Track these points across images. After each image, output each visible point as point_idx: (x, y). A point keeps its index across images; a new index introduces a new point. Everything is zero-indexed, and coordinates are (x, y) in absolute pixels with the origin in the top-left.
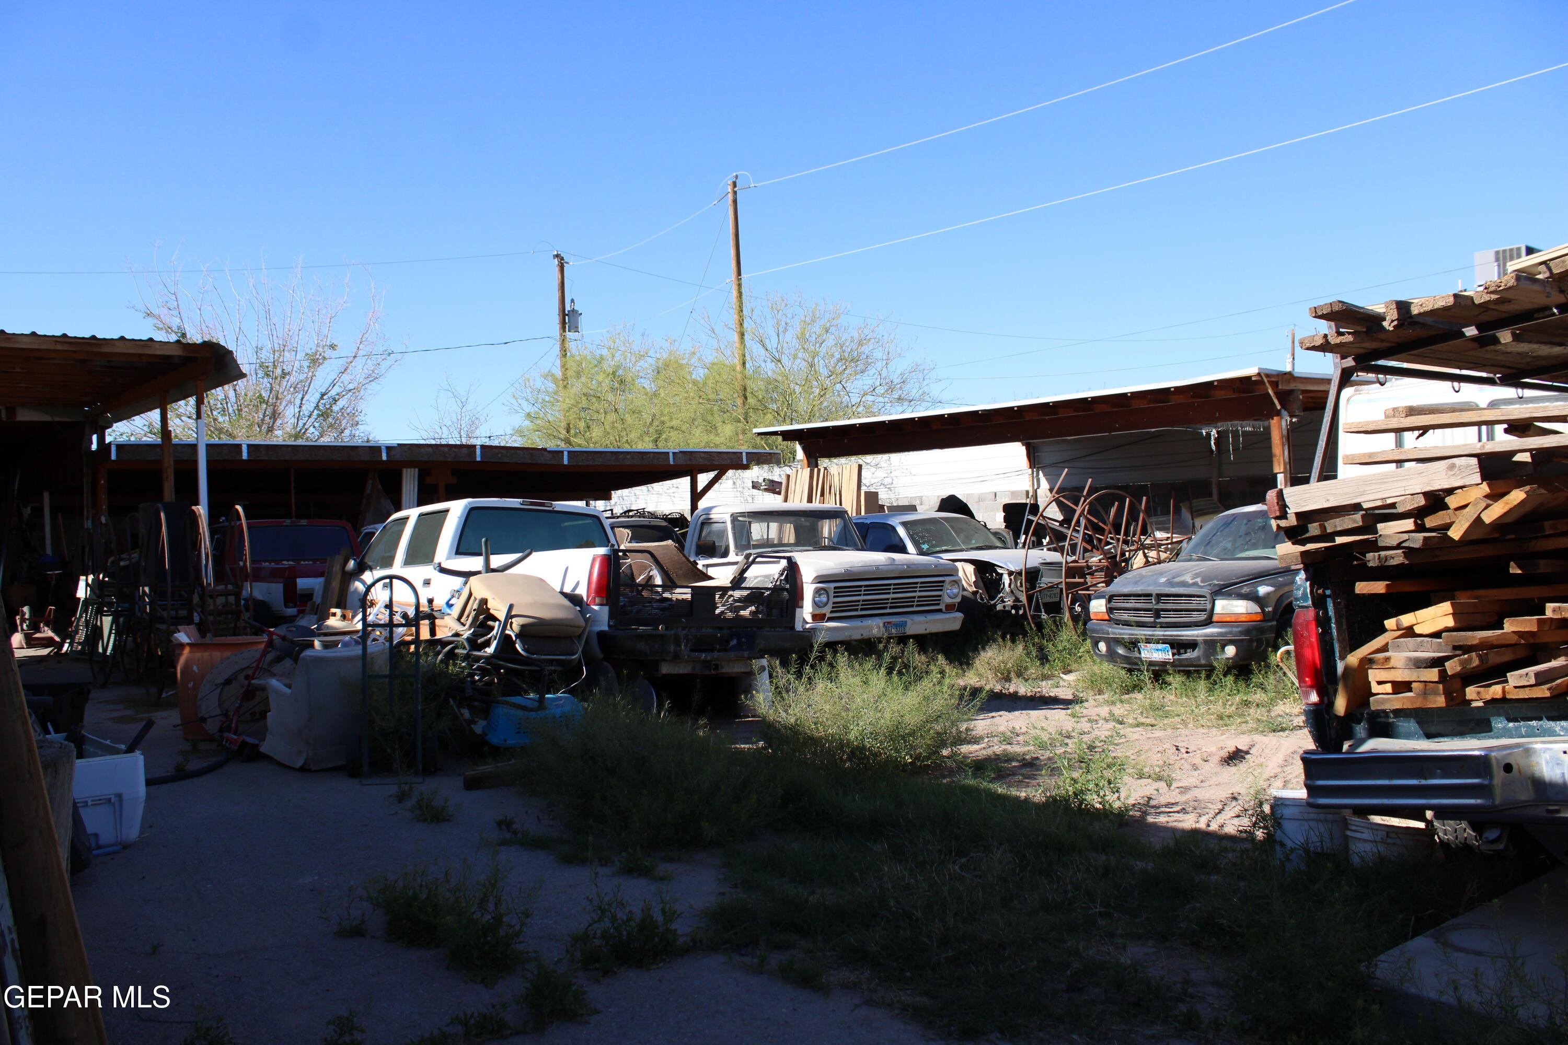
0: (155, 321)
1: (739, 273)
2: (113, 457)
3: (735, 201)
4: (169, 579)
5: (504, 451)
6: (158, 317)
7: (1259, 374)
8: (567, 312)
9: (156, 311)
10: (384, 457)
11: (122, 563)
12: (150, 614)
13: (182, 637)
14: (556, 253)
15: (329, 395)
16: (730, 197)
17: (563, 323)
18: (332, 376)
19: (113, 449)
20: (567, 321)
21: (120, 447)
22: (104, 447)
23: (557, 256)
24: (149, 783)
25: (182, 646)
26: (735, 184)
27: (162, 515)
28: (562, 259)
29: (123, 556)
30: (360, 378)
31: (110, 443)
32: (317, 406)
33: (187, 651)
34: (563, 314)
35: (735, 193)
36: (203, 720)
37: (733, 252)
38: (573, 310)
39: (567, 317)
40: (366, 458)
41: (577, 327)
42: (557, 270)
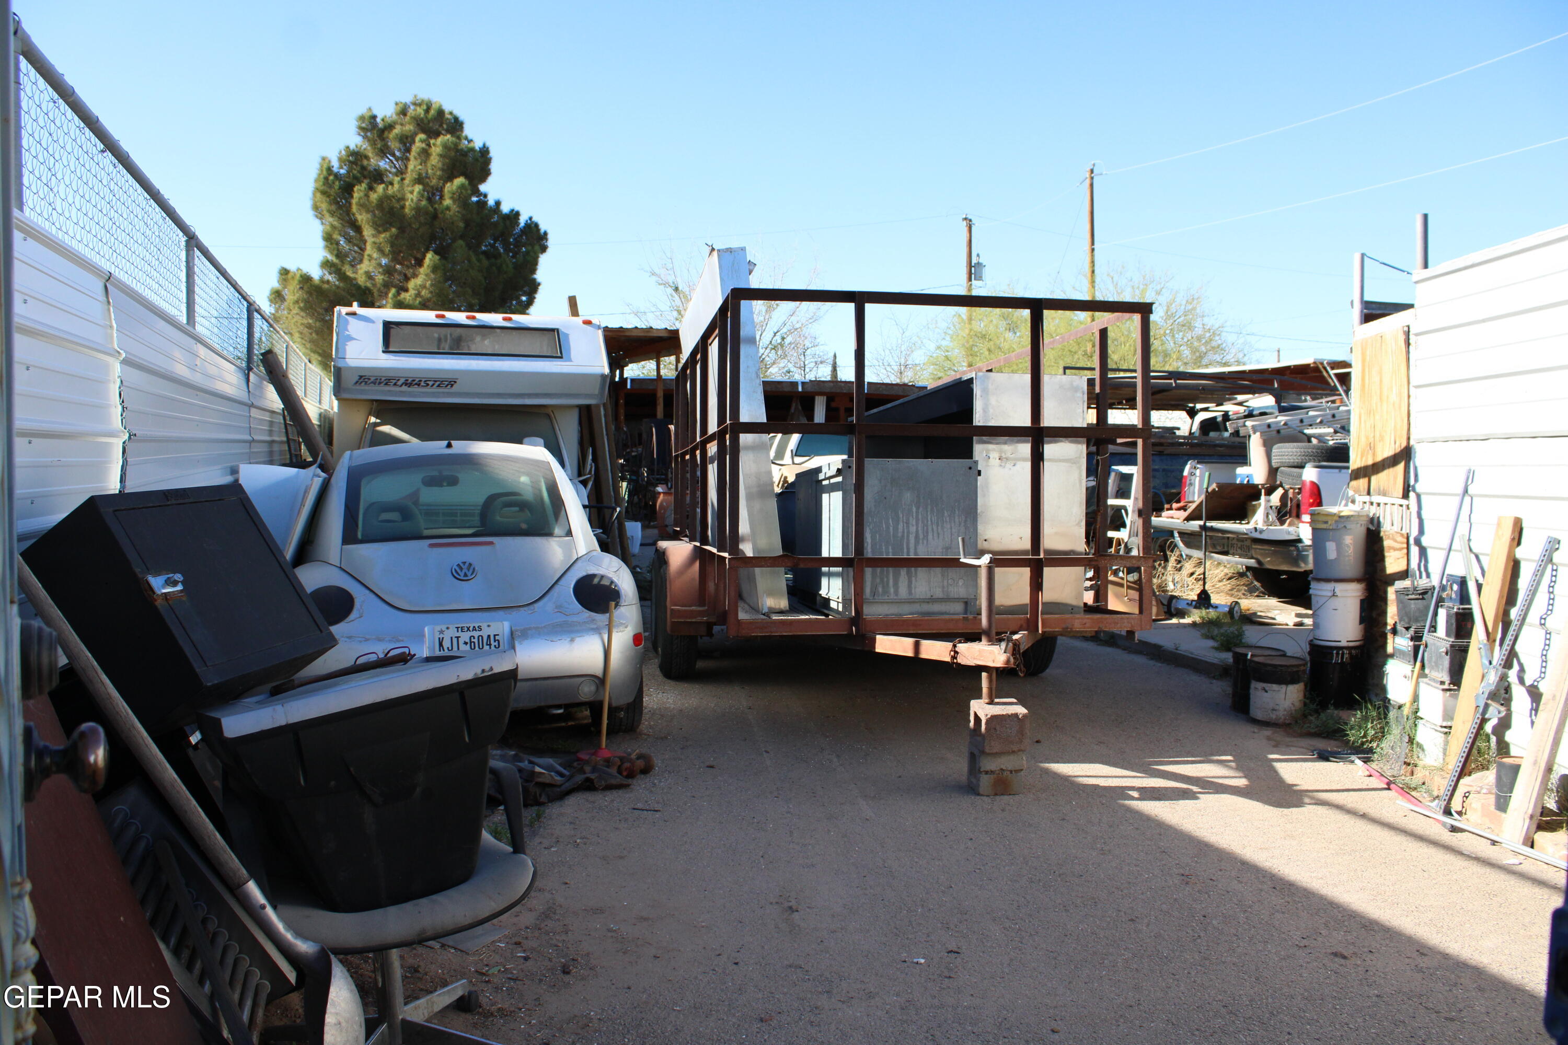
0: (657, 279)
1: (1093, 243)
2: (629, 387)
3: (1092, 185)
4: (656, 463)
5: (884, 387)
6: (659, 276)
7: (1315, 363)
8: (973, 265)
9: (657, 271)
10: (800, 389)
11: (633, 454)
12: (647, 482)
13: (659, 489)
14: (964, 217)
15: (781, 332)
16: (1088, 182)
17: (970, 274)
18: (784, 318)
19: (629, 381)
20: (973, 271)
21: (633, 380)
22: (623, 380)
23: (966, 219)
24: (642, 545)
25: (659, 493)
26: (1092, 171)
27: (654, 429)
28: (970, 220)
29: (634, 449)
30: (804, 320)
31: (627, 378)
32: (771, 342)
33: (662, 495)
34: (970, 265)
35: (1092, 178)
36: (667, 526)
37: (1088, 227)
38: (978, 263)
39: (973, 269)
40: (787, 389)
41: (981, 277)
42: (965, 230)
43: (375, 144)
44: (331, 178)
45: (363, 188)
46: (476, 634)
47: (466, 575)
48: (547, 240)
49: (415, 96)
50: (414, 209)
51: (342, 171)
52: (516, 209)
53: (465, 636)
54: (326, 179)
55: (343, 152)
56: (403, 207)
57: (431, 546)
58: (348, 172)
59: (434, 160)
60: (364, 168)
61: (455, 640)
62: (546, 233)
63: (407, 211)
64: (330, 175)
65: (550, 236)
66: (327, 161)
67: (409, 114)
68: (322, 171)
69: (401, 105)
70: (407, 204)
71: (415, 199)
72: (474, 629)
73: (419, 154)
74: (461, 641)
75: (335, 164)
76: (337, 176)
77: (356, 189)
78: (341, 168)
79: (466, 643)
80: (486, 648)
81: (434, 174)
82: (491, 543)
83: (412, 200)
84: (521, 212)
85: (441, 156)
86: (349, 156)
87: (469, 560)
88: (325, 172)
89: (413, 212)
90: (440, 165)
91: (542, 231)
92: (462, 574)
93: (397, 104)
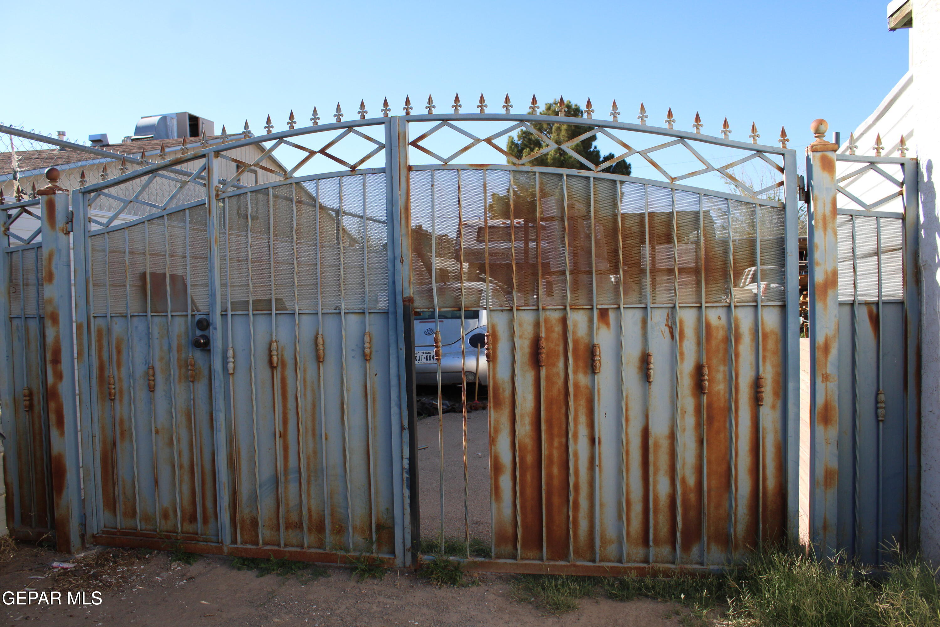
43: (536, 126)
44: (513, 146)
45: (527, 151)
46: (429, 355)
47: (429, 333)
48: (630, 168)
49: (555, 100)
50: (552, 159)
51: (519, 142)
52: (613, 153)
53: (425, 356)
54: (511, 147)
55: (520, 133)
56: (547, 159)
57: (420, 322)
58: (522, 142)
59: (563, 133)
60: (530, 140)
61: (421, 357)
62: (630, 165)
63: (549, 160)
64: (513, 145)
65: (632, 166)
66: (511, 138)
67: (551, 110)
68: (509, 143)
69: (548, 105)
70: (549, 157)
71: (553, 154)
72: (428, 353)
73: (556, 130)
74: (423, 357)
75: (516, 139)
76: (516, 145)
77: (524, 151)
78: (519, 140)
79: (425, 358)
80: (432, 360)
81: (564, 140)
82: (442, 321)
83: (551, 155)
84: (615, 155)
85: (566, 130)
86: (522, 134)
87: (431, 327)
88: (510, 144)
89: (552, 161)
90: (566, 135)
91: (628, 164)
92: (428, 333)
93: (546, 104)
